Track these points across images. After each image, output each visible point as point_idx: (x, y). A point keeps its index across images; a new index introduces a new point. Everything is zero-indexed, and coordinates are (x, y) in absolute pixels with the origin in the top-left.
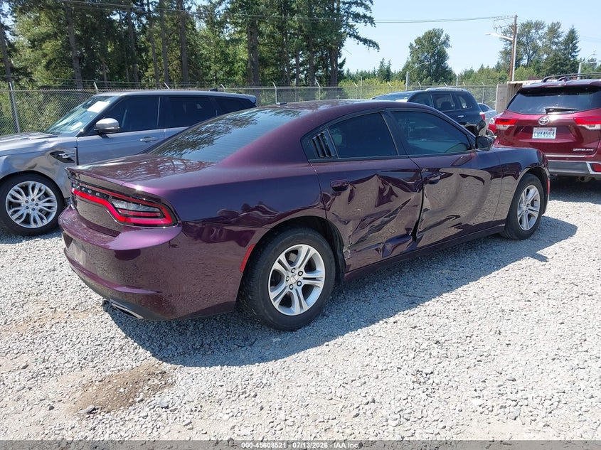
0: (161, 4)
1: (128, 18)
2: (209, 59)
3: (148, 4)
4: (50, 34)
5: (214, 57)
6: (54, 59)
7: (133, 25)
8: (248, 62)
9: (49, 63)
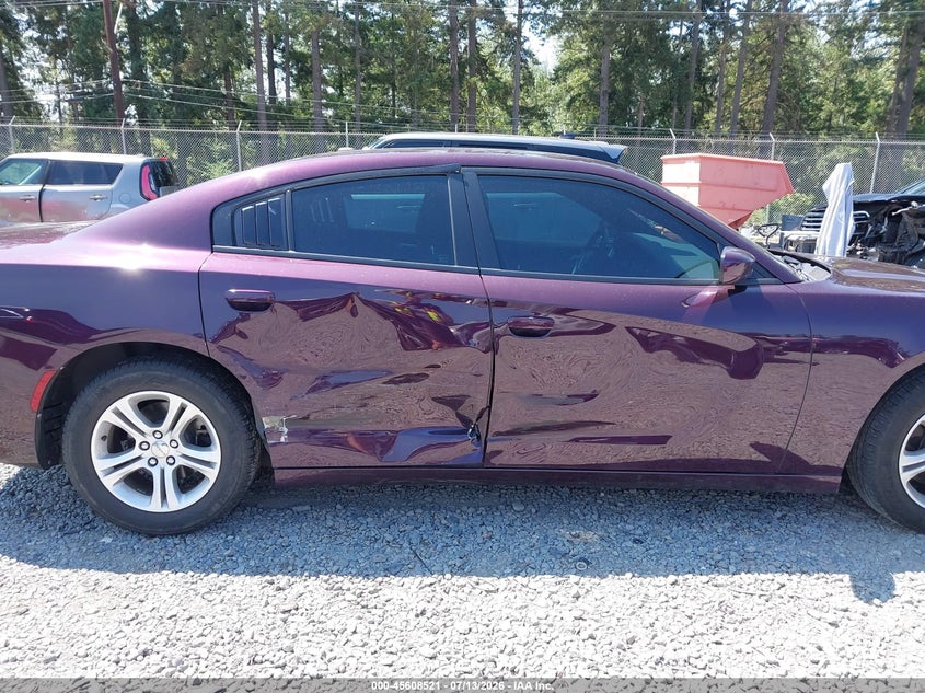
0: (748, 6)
1: (694, 32)
2: (823, 93)
3: (730, 7)
4: (581, 61)
5: (832, 89)
6: (580, 95)
7: (702, 42)
8: (891, 98)
9: (573, 100)
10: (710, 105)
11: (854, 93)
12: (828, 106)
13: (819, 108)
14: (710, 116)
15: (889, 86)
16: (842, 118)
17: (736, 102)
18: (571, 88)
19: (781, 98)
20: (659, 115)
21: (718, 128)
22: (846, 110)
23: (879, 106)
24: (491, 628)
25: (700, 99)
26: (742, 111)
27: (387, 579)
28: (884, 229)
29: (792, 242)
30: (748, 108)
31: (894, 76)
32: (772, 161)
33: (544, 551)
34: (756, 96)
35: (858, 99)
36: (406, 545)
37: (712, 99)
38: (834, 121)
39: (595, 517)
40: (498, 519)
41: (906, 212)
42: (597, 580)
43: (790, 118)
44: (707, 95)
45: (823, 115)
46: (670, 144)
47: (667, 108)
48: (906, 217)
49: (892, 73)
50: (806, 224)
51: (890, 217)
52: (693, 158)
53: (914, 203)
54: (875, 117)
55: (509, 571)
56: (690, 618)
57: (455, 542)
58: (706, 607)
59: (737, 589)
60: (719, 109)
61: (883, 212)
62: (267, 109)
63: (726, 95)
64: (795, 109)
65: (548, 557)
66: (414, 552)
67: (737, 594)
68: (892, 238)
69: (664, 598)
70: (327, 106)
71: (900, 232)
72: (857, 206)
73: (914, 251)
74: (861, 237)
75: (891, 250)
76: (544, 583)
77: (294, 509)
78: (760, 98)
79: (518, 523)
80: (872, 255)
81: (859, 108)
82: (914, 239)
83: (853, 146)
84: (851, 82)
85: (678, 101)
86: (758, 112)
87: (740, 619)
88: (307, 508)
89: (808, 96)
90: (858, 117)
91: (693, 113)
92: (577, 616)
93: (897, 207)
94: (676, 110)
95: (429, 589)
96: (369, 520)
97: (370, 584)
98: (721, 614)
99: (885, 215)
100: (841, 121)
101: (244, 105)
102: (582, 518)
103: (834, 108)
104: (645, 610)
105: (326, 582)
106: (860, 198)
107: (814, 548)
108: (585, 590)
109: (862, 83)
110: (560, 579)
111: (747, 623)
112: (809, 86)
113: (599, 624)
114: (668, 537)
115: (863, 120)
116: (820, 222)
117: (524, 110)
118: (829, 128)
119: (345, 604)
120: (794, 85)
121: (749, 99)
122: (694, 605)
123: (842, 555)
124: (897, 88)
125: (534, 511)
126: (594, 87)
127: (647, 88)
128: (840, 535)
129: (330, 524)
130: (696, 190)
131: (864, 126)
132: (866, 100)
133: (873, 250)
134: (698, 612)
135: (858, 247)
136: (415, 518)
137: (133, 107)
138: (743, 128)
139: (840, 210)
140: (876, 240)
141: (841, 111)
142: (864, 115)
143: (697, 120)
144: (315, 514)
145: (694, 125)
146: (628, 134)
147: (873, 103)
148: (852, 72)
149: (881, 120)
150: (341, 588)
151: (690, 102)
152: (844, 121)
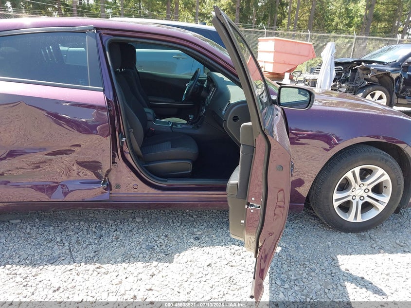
10: (285, 17)
11: (348, 14)
12: (336, 20)
13: (332, 20)
14: (285, 22)
15: (363, 12)
16: (342, 25)
17: (296, 16)
18: (223, 5)
19: (316, 15)
20: (262, 20)
21: (288, 27)
22: (344, 22)
23: (358, 21)
24: (95, 298)
25: (281, 13)
26: (299, 20)
27: (46, 267)
28: (349, 75)
29: (307, 80)
30: (302, 18)
31: (365, 7)
32: (308, 43)
33: (144, 246)
34: (305, 14)
35: (350, 17)
36: (67, 244)
37: (286, 14)
38: (339, 26)
39: (179, 224)
40: (126, 227)
41: (359, 67)
42: (167, 264)
43: (319, 24)
44: (284, 12)
45: (334, 24)
46: (263, 33)
47: (265, 17)
48: (359, 70)
49: (364, 6)
50: (316, 72)
51: (352, 70)
52: (272, 40)
53: (363, 63)
54: (356, 26)
55: (120, 259)
56: (212, 287)
57: (96, 242)
58: (222, 280)
59: (242, 268)
60: (289, 18)
61: (349, 67)
62: (77, 7)
63: (292, 12)
64: (322, 20)
65: (144, 250)
66: (70, 249)
67: (240, 271)
68: (352, 80)
69: (201, 275)
70: (107, 8)
71: (356, 77)
72: (337, 64)
73: (362, 86)
74: (339, 78)
75: (352, 85)
76: (138, 267)
77: (11, 221)
78: (308, 14)
79: (135, 229)
80: (343, 87)
81: (349, 21)
82: (362, 80)
83: (346, 38)
84: (347, 9)
85: (271, 14)
86: (306, 21)
87: (238, 287)
88: (19, 221)
89: (328, 14)
90: (349, 25)
91: (278, 20)
92: (148, 288)
93: (355, 65)
94: (270, 18)
95: (68, 273)
96: (51, 228)
97: (34, 270)
98: (229, 284)
99: (350, 68)
100: (342, 27)
101: (67, 5)
102: (172, 225)
103: (339, 21)
104: (188, 283)
105: (9, 270)
106: (338, 60)
107: (288, 241)
108: (158, 271)
109: (352, 10)
110: (147, 264)
111: (242, 289)
112: (329, 10)
113: (159, 294)
114: (213, 236)
115: (351, 27)
116: (319, 71)
117: (201, 14)
118: (336, 29)
119: (14, 284)
120: (322, 9)
121: (302, 15)
122: (216, 278)
123: (301, 245)
124: (366, 13)
125: (147, 221)
126: (233, 5)
127: (257, 7)
128: (303, 233)
129: (28, 230)
130: (272, 55)
131: (351, 29)
132: (353, 18)
133: (344, 85)
134: (217, 284)
135: (337, 84)
136: (78, 227)
137: (9, 3)
138: (300, 27)
139: (328, 65)
140: (346, 80)
141: (342, 22)
142: (352, 25)
143: (279, 23)
144: (22, 225)
145: (278, 25)
146: (248, 28)
147: (356, 19)
148: (347, 4)
149: (358, 27)
150: (16, 274)
151: (276, 14)
152: (343, 27)
